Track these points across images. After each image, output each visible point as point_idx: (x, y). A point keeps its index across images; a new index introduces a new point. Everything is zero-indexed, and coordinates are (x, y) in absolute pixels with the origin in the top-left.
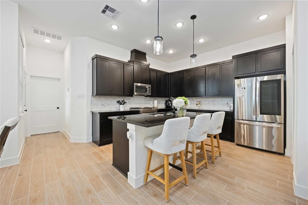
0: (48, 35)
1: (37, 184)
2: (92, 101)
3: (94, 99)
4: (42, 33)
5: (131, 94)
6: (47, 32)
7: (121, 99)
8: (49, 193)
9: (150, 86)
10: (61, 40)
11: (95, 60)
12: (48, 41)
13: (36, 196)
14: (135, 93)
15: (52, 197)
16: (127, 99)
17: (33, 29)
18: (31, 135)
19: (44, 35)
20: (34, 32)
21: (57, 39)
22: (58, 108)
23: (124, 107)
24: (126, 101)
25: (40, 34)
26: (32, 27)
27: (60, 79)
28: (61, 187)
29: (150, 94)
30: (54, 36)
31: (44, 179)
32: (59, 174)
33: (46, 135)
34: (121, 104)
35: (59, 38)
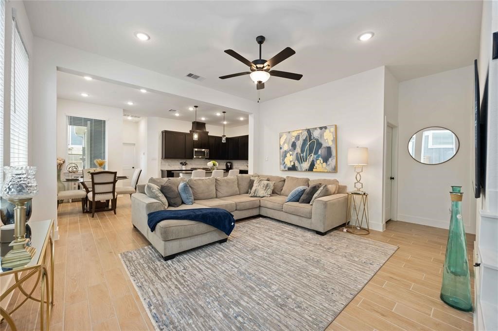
2: (161, 163)
3: (163, 161)
5: (191, 158)
7: (183, 161)
9: (208, 150)
11: (164, 134)
14: (195, 157)
16: (188, 162)
22: (133, 168)
23: (186, 167)
24: (187, 162)
27: (135, 144)
29: (208, 157)
34: (183, 165)
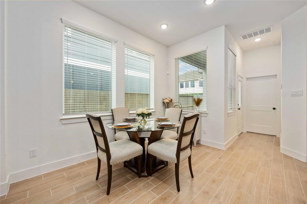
0: (256, 34)
1: (223, 172)
4: (250, 36)
6: (253, 32)
8: (225, 185)
10: (270, 31)
12: (258, 40)
13: (217, 179)
15: (224, 190)
17: (241, 37)
18: (247, 132)
19: (253, 36)
20: (243, 38)
21: (266, 32)
22: (274, 109)
25: (249, 38)
26: (240, 36)
27: (276, 75)
28: (236, 188)
30: (262, 32)
31: (229, 171)
32: (243, 175)
33: (260, 135)
35: (268, 30)
